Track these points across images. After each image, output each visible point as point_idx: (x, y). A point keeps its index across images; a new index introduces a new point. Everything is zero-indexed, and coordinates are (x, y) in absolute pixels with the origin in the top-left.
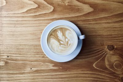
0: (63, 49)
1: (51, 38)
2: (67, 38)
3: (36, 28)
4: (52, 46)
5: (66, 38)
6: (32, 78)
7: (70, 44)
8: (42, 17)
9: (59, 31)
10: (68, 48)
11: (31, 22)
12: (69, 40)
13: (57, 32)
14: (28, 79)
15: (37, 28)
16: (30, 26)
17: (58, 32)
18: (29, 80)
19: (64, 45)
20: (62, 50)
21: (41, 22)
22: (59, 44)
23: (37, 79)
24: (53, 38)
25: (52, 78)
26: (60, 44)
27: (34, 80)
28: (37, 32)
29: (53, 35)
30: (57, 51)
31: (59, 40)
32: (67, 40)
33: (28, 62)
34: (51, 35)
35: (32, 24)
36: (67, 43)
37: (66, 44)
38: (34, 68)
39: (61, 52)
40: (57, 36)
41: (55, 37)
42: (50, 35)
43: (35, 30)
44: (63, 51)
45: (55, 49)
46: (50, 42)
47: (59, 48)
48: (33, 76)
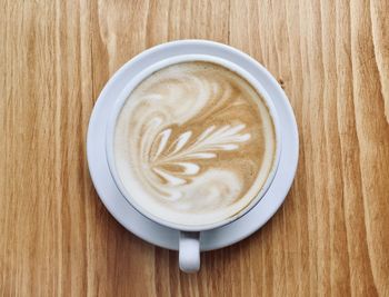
0: (148, 138)
1: (216, 88)
2: (200, 172)
3: (311, 52)
4: (174, 81)
5: (204, 166)
6: (71, 34)
7: (165, 181)
8: (365, 81)
9: (246, 137)
10: (145, 166)
11: (339, 27)
12: (188, 182)
13: (242, 126)
14: (64, 11)
15: (311, 59)
16: (319, 23)
17: (242, 132)
18: (58, 17)
19: (167, 146)
20: (141, 135)
21: (342, 78)
22: (181, 121)
23: (64, 57)
24: (220, 97)
25: (65, 126)
26: (177, 130)
27: (58, 39)
28: (292, 55)
29: (232, 100)
30: (143, 104)
31: (197, 125)
32: (192, 168)
33: (146, 13)
34: (237, 91)
35: (332, 32)
36: (176, 169)
37: (167, 160)
38: (118, 41)
39: (133, 124)
40: (221, 123)
41: (221, 109)
42: (237, 86)
43: (302, 47)
44: (136, 136)
45: (155, 97)
46: (198, 75)
47: (159, 121)
48: (79, 34)
